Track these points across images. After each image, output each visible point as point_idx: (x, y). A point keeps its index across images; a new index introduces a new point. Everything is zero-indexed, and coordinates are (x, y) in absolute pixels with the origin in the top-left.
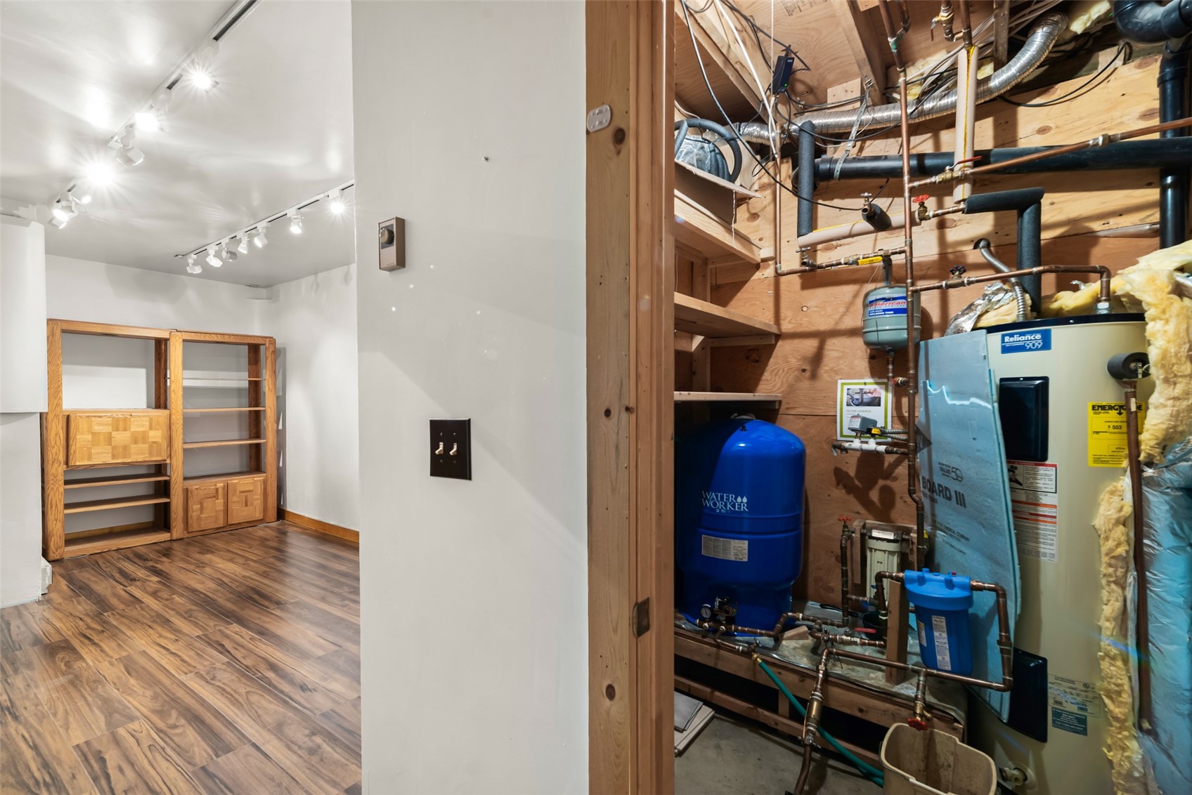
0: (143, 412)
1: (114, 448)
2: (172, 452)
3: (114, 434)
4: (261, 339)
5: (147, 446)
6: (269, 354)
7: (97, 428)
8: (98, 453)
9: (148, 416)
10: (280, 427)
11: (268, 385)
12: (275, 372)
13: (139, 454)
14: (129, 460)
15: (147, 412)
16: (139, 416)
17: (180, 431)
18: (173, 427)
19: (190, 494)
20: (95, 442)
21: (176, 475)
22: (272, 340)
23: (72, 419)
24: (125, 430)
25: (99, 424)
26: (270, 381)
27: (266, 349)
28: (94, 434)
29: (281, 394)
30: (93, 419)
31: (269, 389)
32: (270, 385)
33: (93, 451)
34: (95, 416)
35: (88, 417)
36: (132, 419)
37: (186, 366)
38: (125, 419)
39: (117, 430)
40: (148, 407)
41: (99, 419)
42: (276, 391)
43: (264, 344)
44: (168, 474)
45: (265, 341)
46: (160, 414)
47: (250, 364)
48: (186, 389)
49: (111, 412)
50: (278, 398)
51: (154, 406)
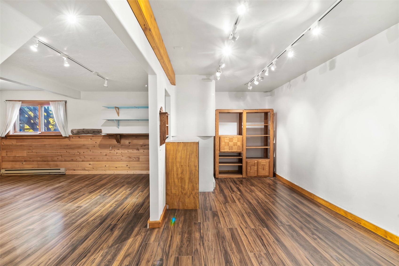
0: (236, 136)
1: (229, 147)
2: (243, 149)
3: (229, 142)
4: (269, 110)
5: (237, 147)
6: (271, 115)
7: (226, 141)
8: (226, 148)
9: (237, 137)
10: (274, 142)
11: (271, 127)
12: (273, 122)
13: (235, 149)
14: (233, 151)
15: (237, 136)
16: (235, 137)
17: (245, 143)
18: (243, 141)
19: (247, 164)
20: (225, 145)
21: (244, 157)
22: (272, 110)
23: (221, 138)
24: (232, 142)
25: (226, 140)
26: (272, 125)
27: (271, 113)
28: (225, 142)
29: (275, 130)
30: (225, 138)
31: (271, 128)
32: (272, 127)
33: (225, 148)
34: (225, 137)
35: (224, 137)
36: (234, 138)
37: (247, 121)
38: (232, 138)
39: (230, 142)
40: (237, 134)
41: (226, 138)
42: (273, 129)
43: (270, 112)
44: (242, 156)
45: (270, 110)
46: (240, 137)
47: (265, 119)
48: (247, 129)
49: (229, 136)
50: (274, 131)
51: (239, 134)
